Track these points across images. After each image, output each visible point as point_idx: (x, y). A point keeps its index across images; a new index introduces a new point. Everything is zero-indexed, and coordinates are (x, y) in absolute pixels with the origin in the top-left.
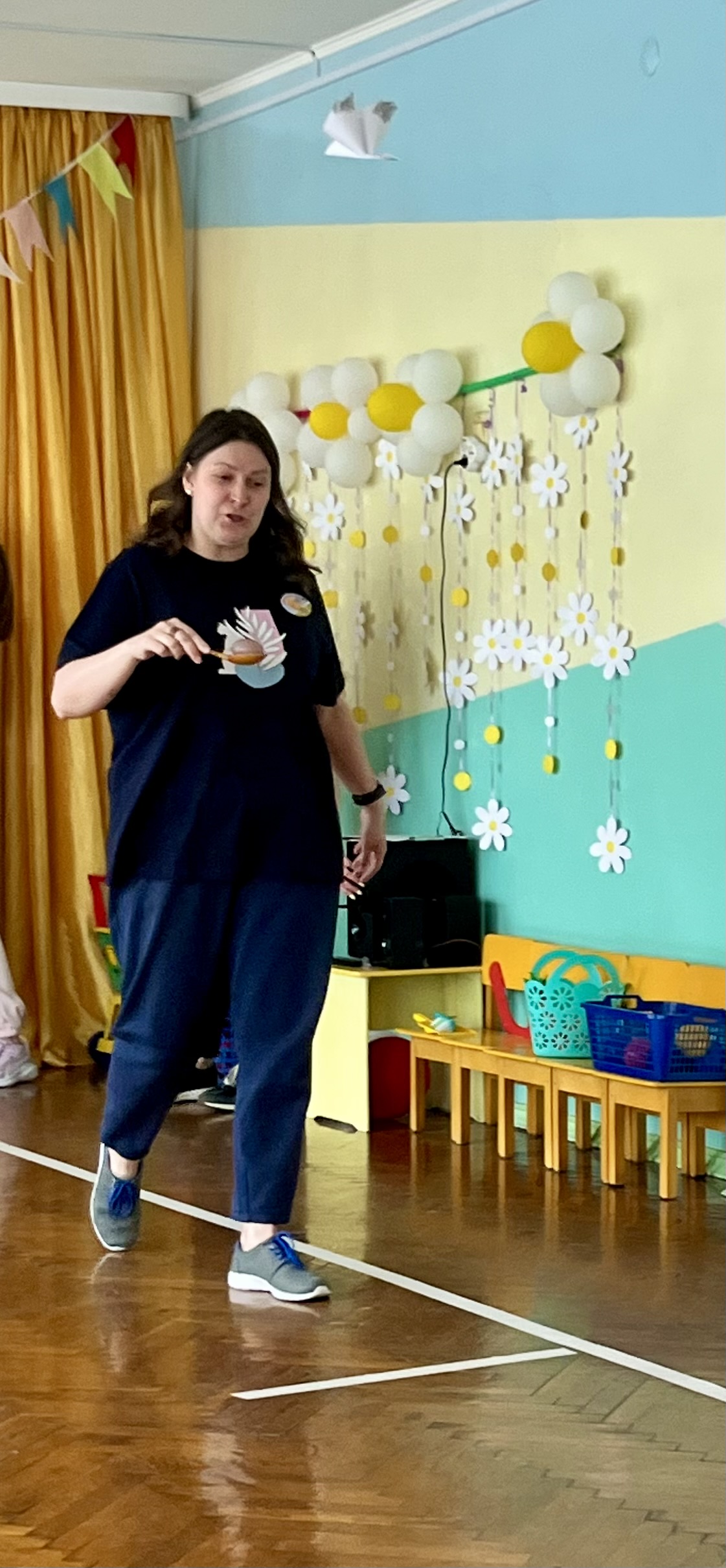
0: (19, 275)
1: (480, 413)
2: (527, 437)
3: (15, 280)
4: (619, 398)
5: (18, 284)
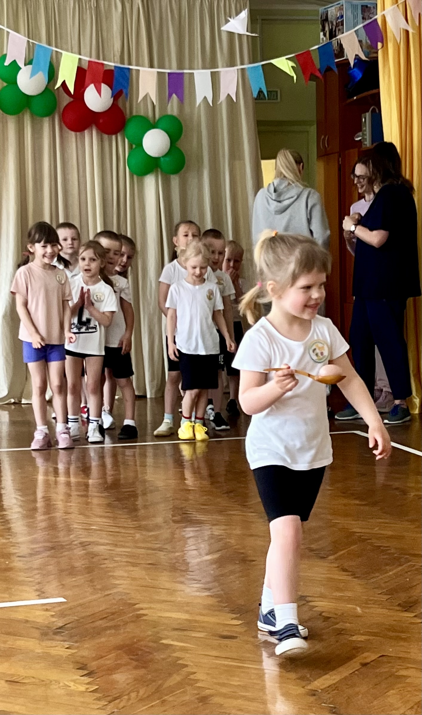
0: (413, 29)
3: (411, 31)
5: (413, 33)
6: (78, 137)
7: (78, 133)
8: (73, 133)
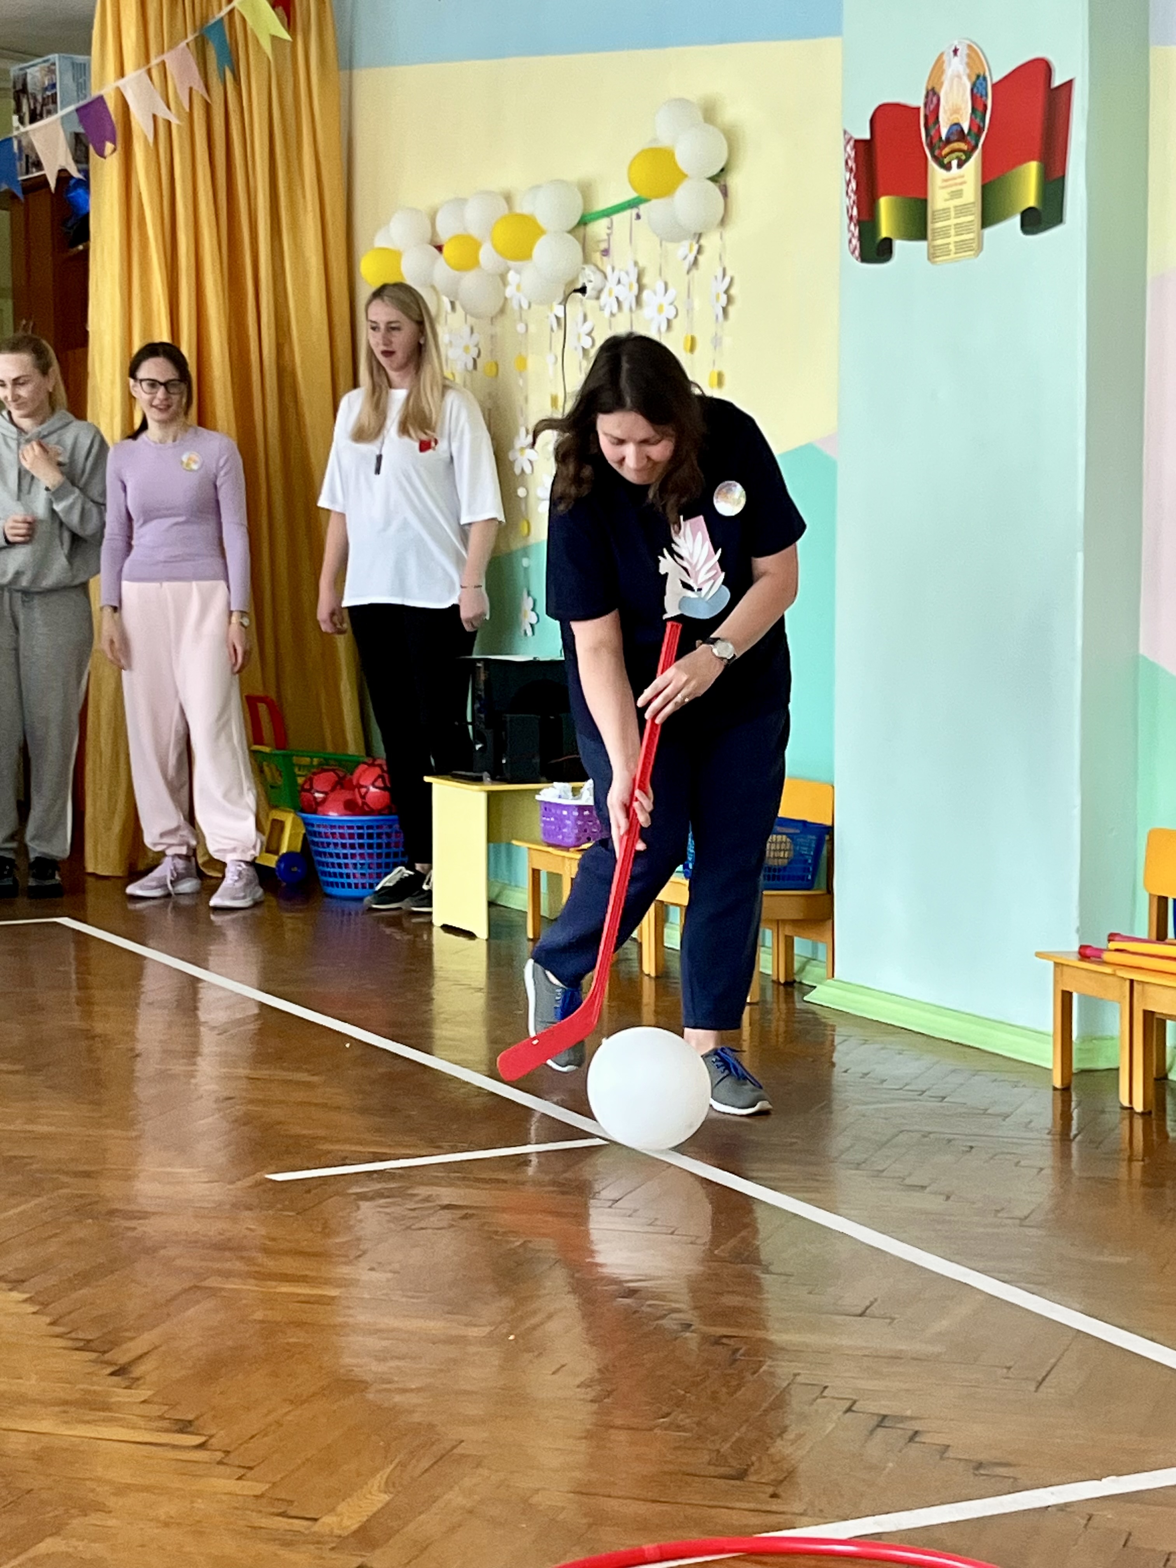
0: (179, 117)
1: (599, 241)
2: (641, 264)
4: (723, 222)
5: (178, 126)
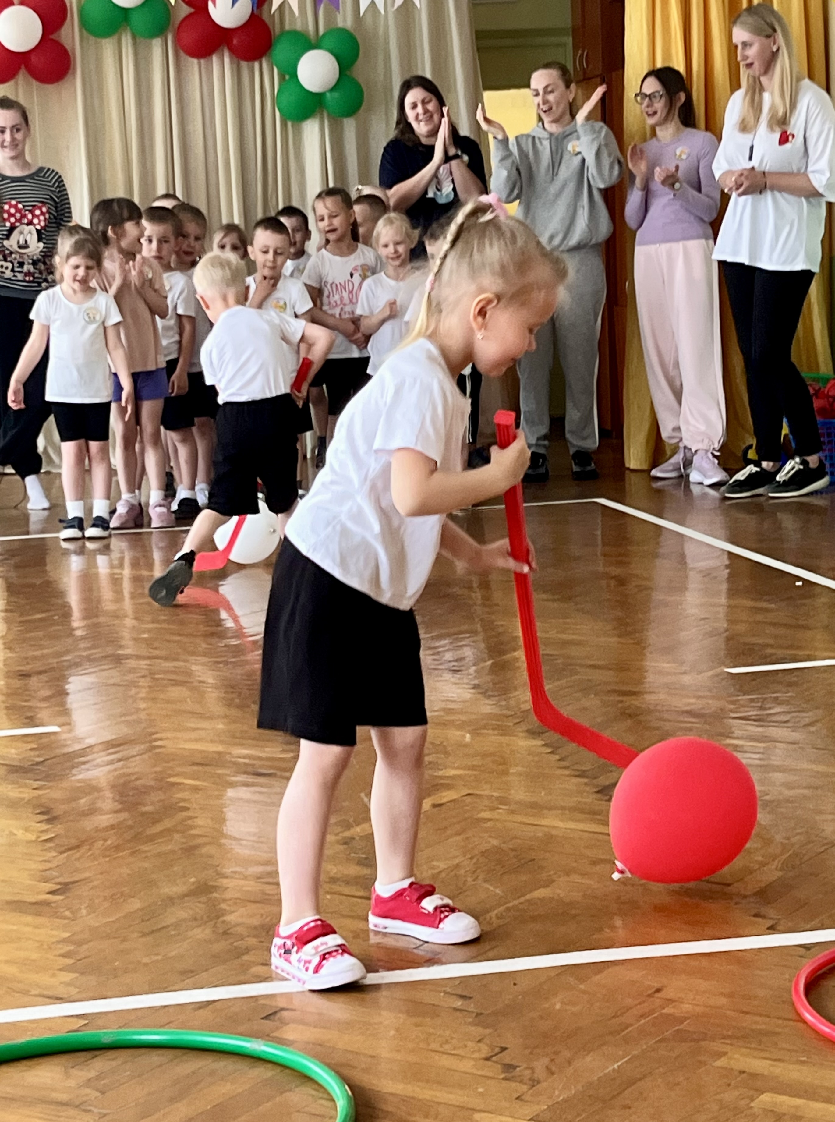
6: (203, 66)
7: (202, 61)
8: (195, 61)
